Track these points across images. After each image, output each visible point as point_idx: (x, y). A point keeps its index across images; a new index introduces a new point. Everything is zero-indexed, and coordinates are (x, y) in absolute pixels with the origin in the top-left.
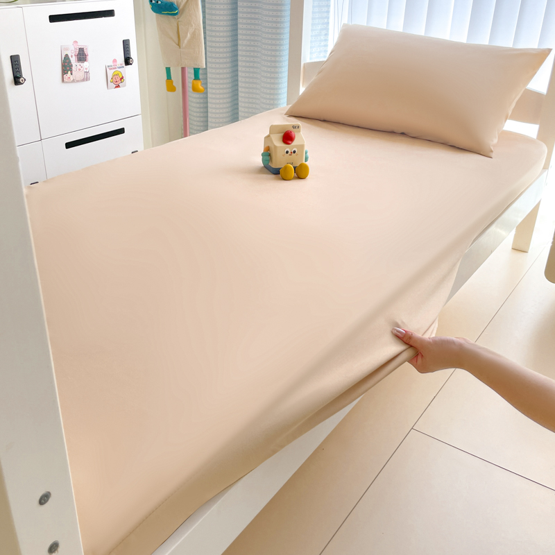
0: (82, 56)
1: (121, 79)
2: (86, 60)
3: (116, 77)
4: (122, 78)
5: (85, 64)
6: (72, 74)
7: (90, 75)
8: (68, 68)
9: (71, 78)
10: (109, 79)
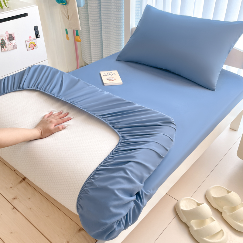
0: (11, 38)
1: (34, 45)
2: (14, 40)
3: (32, 45)
4: (35, 44)
5: (13, 42)
6: (6, 47)
7: (17, 46)
8: (4, 45)
9: (6, 49)
10: (28, 46)
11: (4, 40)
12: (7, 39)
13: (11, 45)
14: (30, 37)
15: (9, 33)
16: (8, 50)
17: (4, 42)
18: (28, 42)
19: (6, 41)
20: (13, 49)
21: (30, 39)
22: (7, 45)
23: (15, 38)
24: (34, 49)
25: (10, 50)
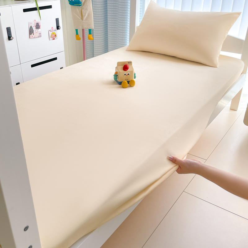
0: (38, 26)
1: (55, 36)
3: (53, 35)
4: (56, 35)
5: (39, 30)
6: (33, 35)
7: (42, 35)
8: (32, 32)
9: (33, 37)
10: (50, 36)
11: (32, 28)
12: (34, 27)
13: (37, 32)
14: (52, 28)
15: (36, 21)
16: (34, 37)
17: (33, 29)
18: (50, 32)
19: (34, 28)
20: (39, 37)
21: (52, 29)
22: (34, 32)
23: (41, 27)
24: (54, 39)
25: (36, 38)
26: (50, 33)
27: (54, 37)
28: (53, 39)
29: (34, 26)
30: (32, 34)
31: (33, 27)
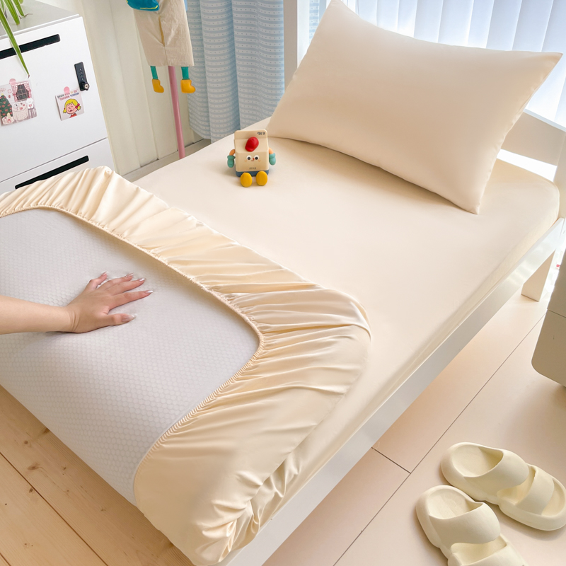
0: (22, 93)
1: (76, 107)
2: (28, 97)
3: (70, 106)
4: (78, 105)
5: (29, 101)
6: (12, 115)
7: (37, 111)
8: (6, 110)
9: (12, 120)
10: (62, 110)
12: (12, 97)
13: (22, 108)
14: (67, 89)
15: (17, 81)
16: (15, 121)
17: (8, 103)
18: (61, 99)
19: (12, 100)
20: (28, 118)
21: (67, 92)
22: (13, 109)
23: (33, 93)
25: (21, 121)
26: (62, 104)
27: (73, 110)
28: (71, 116)
29: (11, 94)
30: (9, 114)
31: (9, 97)
